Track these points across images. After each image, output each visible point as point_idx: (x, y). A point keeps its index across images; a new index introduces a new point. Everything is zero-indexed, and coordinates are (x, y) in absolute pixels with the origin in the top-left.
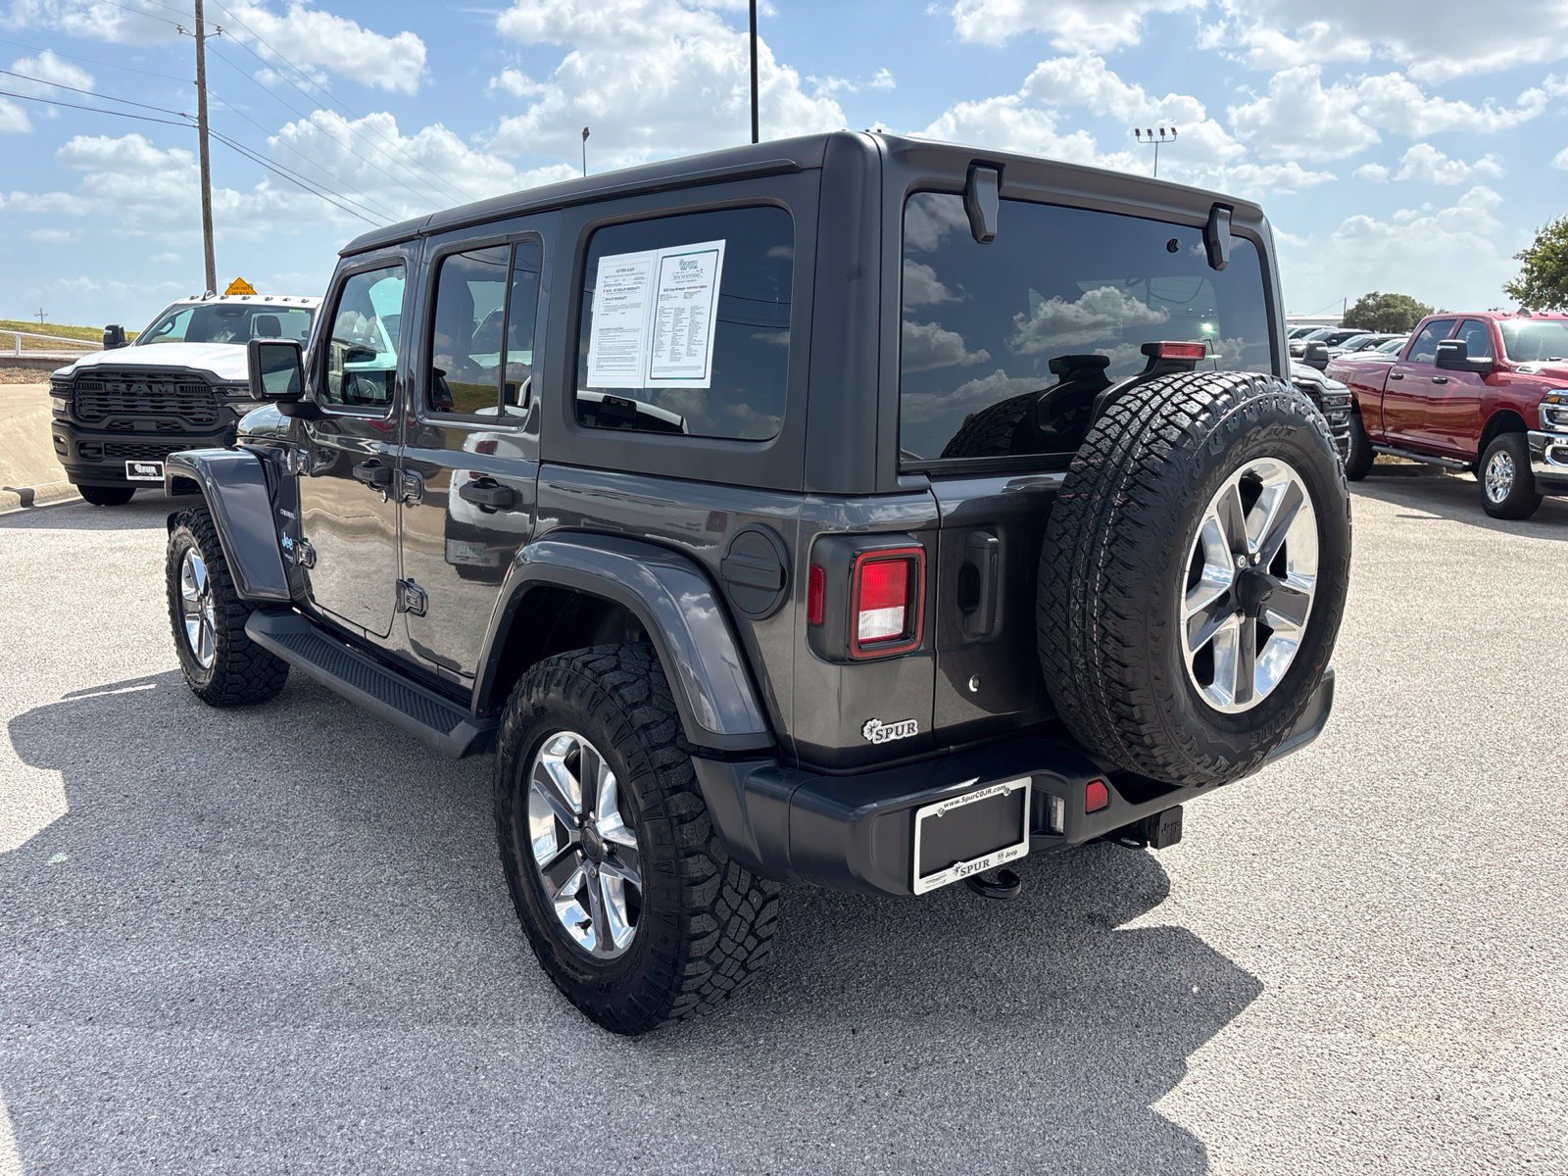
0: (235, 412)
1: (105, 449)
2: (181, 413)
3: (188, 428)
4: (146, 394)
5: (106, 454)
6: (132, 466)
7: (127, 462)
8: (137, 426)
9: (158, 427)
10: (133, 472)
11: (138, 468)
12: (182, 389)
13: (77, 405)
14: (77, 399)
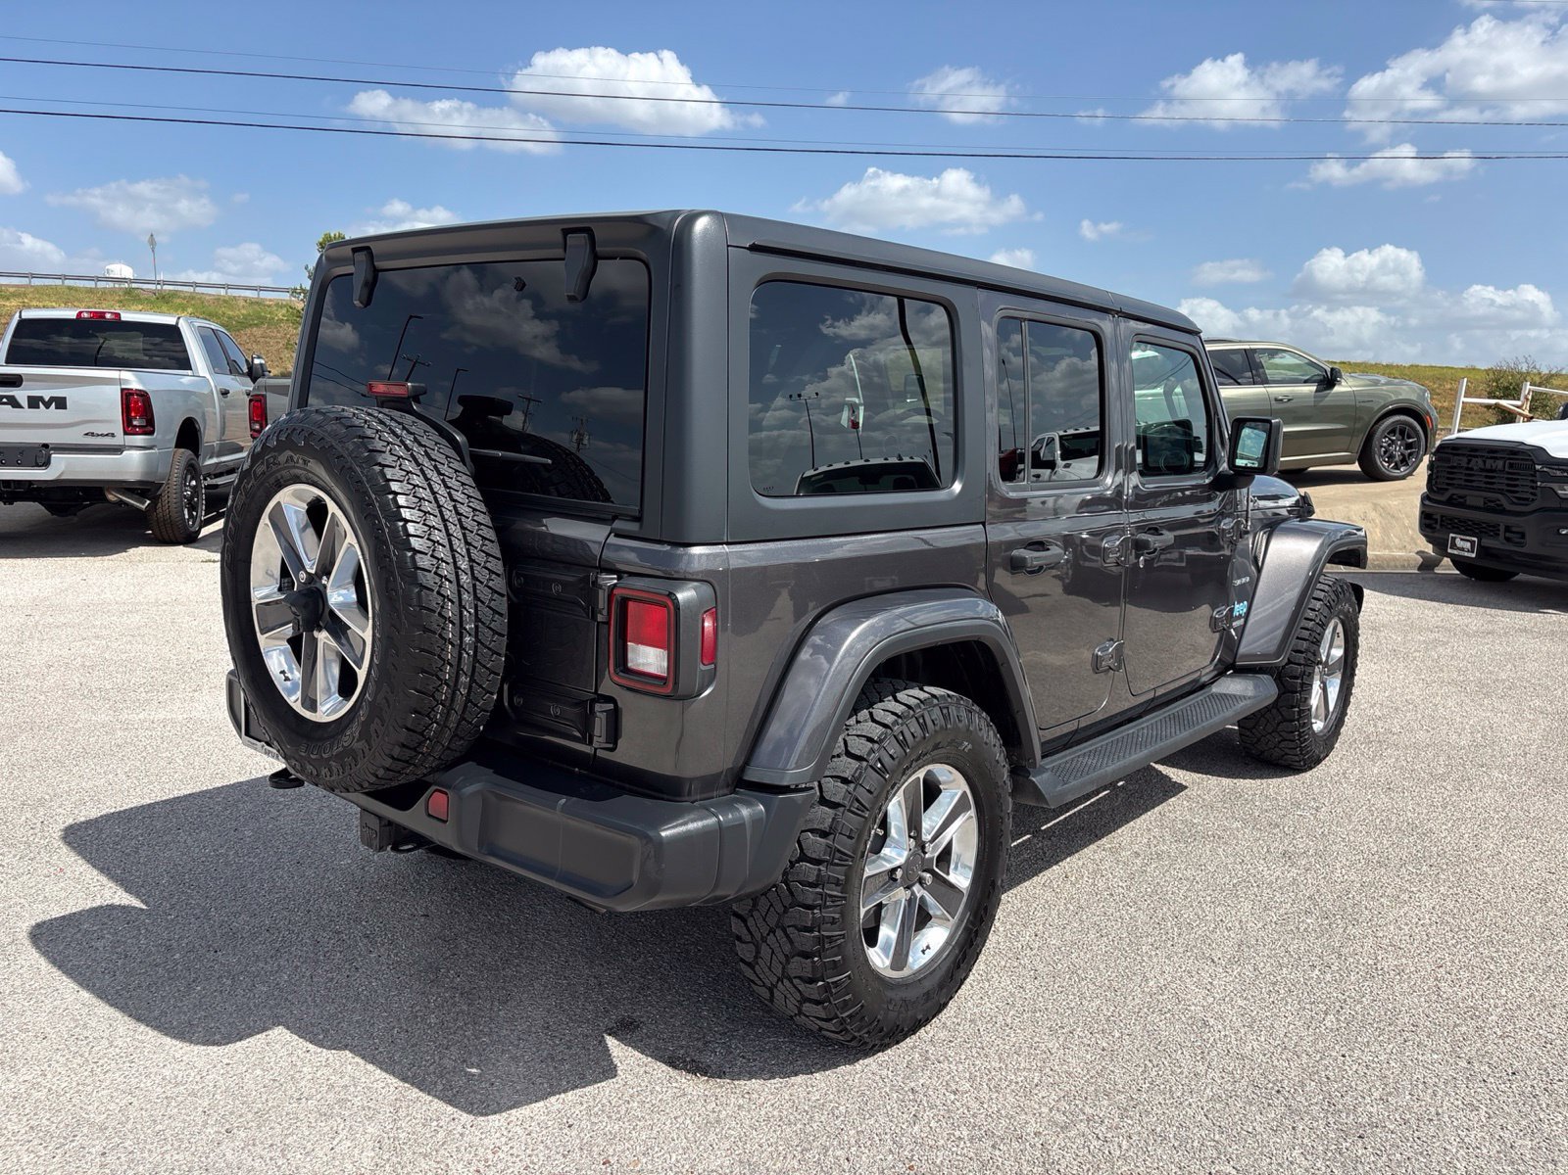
0: (1557, 494)
1: (1442, 521)
2: (1508, 491)
3: (1508, 507)
4: (1482, 470)
5: (1441, 525)
6: (1454, 539)
7: (1452, 535)
8: (1470, 501)
9: (1485, 503)
10: (1454, 546)
11: (1459, 543)
12: (1511, 466)
13: (1434, 477)
14: (1435, 471)
